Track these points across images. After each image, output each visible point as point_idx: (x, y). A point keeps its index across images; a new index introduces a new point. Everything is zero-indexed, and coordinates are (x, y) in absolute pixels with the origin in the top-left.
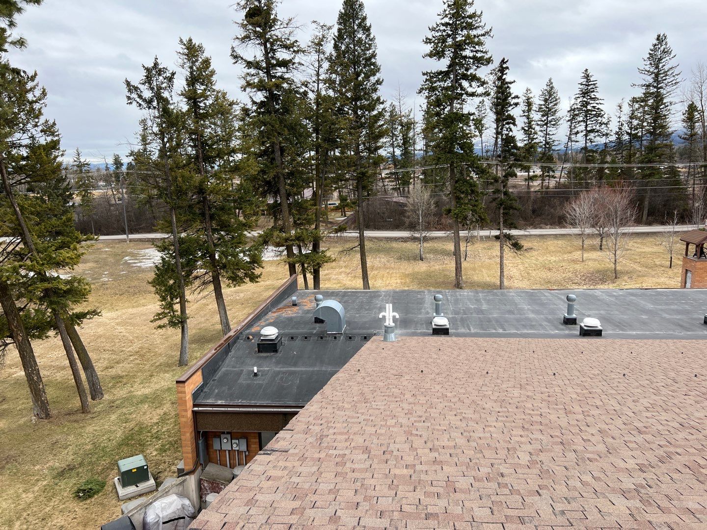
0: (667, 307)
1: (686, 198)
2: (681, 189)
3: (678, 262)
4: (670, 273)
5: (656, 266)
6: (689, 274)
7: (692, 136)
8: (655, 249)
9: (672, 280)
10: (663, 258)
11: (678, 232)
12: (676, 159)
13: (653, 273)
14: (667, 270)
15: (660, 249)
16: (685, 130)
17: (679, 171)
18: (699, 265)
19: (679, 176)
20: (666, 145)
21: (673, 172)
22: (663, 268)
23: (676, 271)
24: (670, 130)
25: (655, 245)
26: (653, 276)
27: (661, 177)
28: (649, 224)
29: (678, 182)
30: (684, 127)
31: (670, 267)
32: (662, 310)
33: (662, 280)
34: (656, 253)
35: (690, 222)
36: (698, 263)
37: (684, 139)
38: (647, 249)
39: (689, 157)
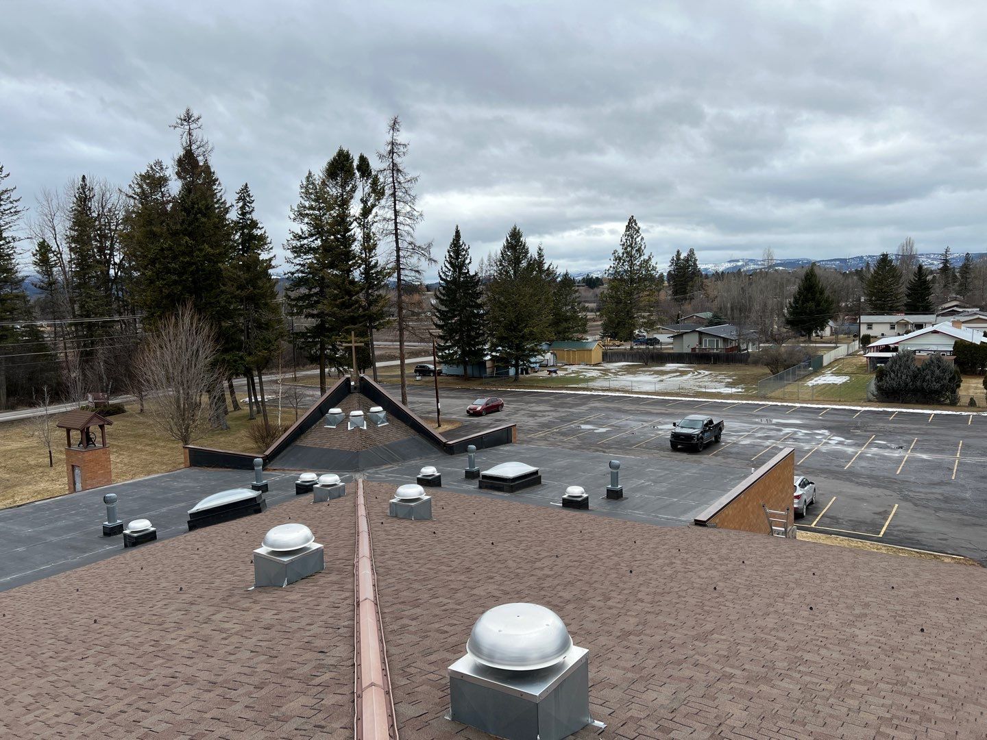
0: (51, 526)
1: (57, 367)
2: (49, 355)
3: (60, 456)
4: (51, 474)
5: (31, 467)
6: (77, 471)
7: (51, 284)
8: (26, 443)
9: (55, 484)
10: (39, 454)
11: (54, 414)
12: (34, 314)
13: (28, 478)
14: (47, 470)
15: (33, 442)
16: (40, 276)
17: (43, 332)
18: (88, 456)
19: (43, 337)
20: (17, 296)
21: (35, 333)
22: (41, 469)
23: (59, 469)
24: (20, 275)
25: (25, 437)
26: (29, 483)
27: (18, 341)
28: (12, 408)
29: (43, 347)
30: (38, 272)
31: (51, 466)
32: (45, 532)
33: (43, 485)
34: (27, 448)
35: (68, 399)
36: (86, 454)
37: (41, 288)
38: (15, 445)
39: (53, 313)
